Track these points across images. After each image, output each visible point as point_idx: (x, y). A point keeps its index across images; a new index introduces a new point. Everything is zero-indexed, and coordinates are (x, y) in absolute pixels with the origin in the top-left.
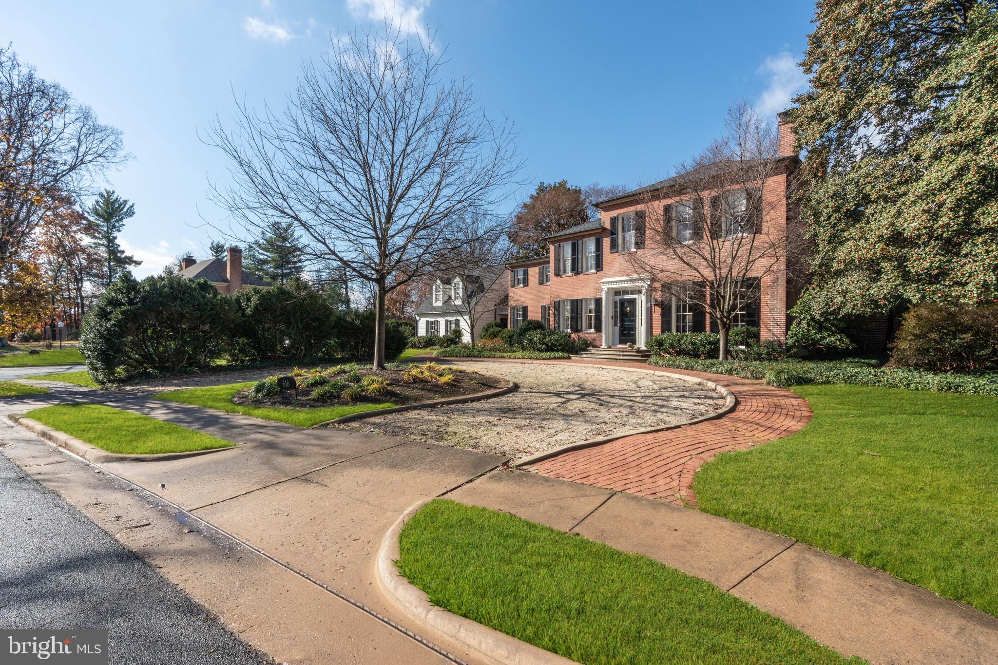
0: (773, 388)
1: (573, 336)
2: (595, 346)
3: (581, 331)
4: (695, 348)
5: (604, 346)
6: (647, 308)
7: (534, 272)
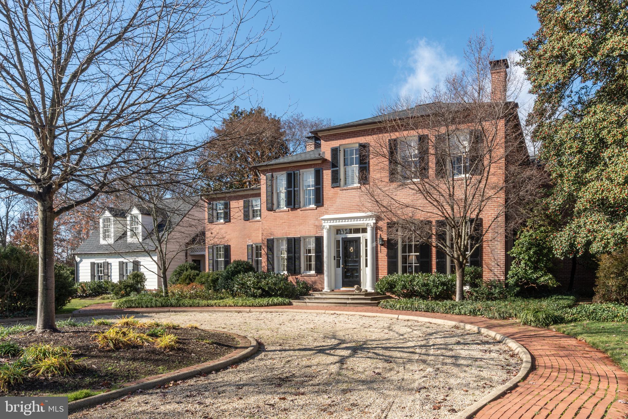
0: (531, 328)
1: (290, 279)
2: (316, 290)
3: (299, 273)
4: (428, 289)
5: (326, 289)
6: (373, 248)
7: (237, 206)
